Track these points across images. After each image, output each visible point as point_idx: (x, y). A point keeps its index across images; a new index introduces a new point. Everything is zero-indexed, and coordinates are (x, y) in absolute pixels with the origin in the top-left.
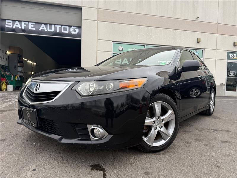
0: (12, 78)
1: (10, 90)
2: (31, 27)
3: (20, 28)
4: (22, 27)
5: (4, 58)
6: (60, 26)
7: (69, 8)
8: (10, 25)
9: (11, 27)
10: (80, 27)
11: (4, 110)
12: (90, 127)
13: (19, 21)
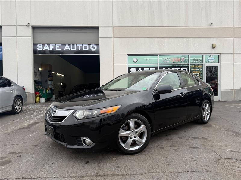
0: (44, 91)
1: (42, 102)
2: (58, 48)
3: (49, 49)
4: (50, 49)
5: (37, 75)
6: (81, 45)
7: (88, 29)
8: (41, 48)
9: (41, 49)
10: (98, 45)
11: (38, 122)
12: (82, 138)
13: (48, 44)
